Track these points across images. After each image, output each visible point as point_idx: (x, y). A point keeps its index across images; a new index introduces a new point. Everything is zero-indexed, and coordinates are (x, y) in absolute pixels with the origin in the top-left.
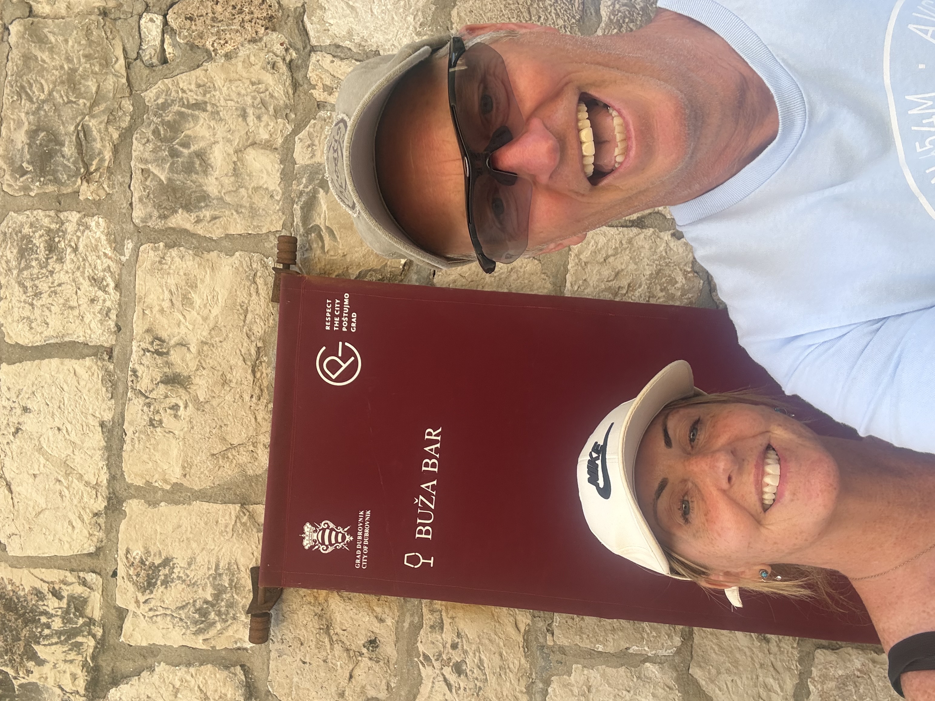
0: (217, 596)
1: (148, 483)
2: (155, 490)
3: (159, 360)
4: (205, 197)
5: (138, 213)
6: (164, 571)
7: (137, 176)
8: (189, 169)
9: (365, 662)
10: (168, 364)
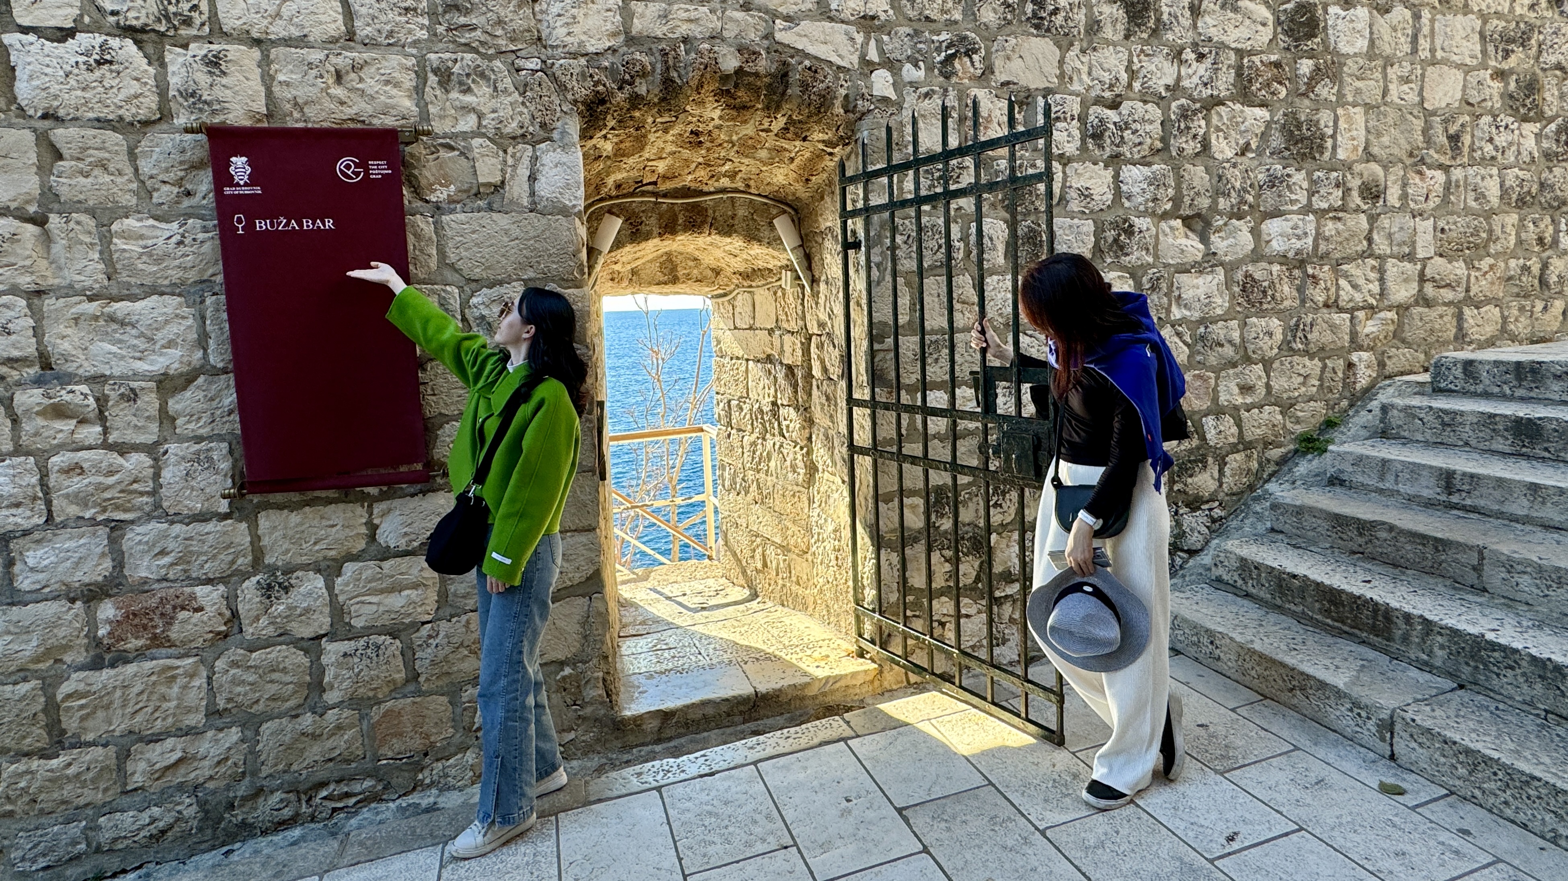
0: (205, 102)
1: (272, 62)
2: (268, 65)
3: (349, 68)
4: (447, 91)
5: (432, 56)
6: (217, 72)
7: (454, 56)
8: (461, 83)
9: (176, 190)
10: (347, 73)
